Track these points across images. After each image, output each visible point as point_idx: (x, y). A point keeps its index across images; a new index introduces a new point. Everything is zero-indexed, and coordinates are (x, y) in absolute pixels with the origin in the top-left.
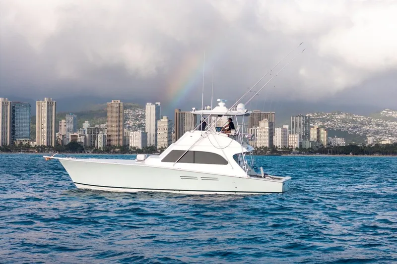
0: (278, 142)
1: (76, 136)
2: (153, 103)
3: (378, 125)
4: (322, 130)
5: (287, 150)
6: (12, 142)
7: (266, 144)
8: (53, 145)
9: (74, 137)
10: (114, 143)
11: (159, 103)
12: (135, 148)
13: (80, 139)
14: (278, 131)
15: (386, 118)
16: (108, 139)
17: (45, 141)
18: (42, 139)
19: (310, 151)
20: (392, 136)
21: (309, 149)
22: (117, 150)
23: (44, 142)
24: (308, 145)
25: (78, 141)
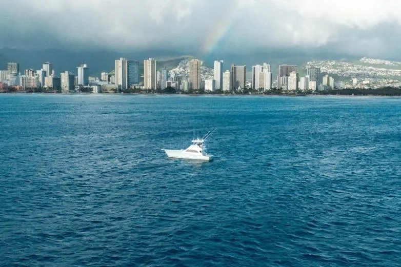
0: (302, 87)
1: (170, 83)
2: (219, 61)
3: (359, 69)
4: (331, 78)
5: (309, 92)
6: (129, 87)
7: (295, 88)
8: (155, 89)
9: (169, 84)
10: (195, 87)
11: (222, 61)
12: (208, 90)
13: (173, 85)
14: (302, 79)
15: (364, 64)
16: (190, 85)
17: (151, 86)
18: (148, 85)
19: (324, 93)
20: (369, 77)
21: (323, 91)
22: (197, 91)
23: (149, 86)
24: (321, 88)
25: (172, 86)
